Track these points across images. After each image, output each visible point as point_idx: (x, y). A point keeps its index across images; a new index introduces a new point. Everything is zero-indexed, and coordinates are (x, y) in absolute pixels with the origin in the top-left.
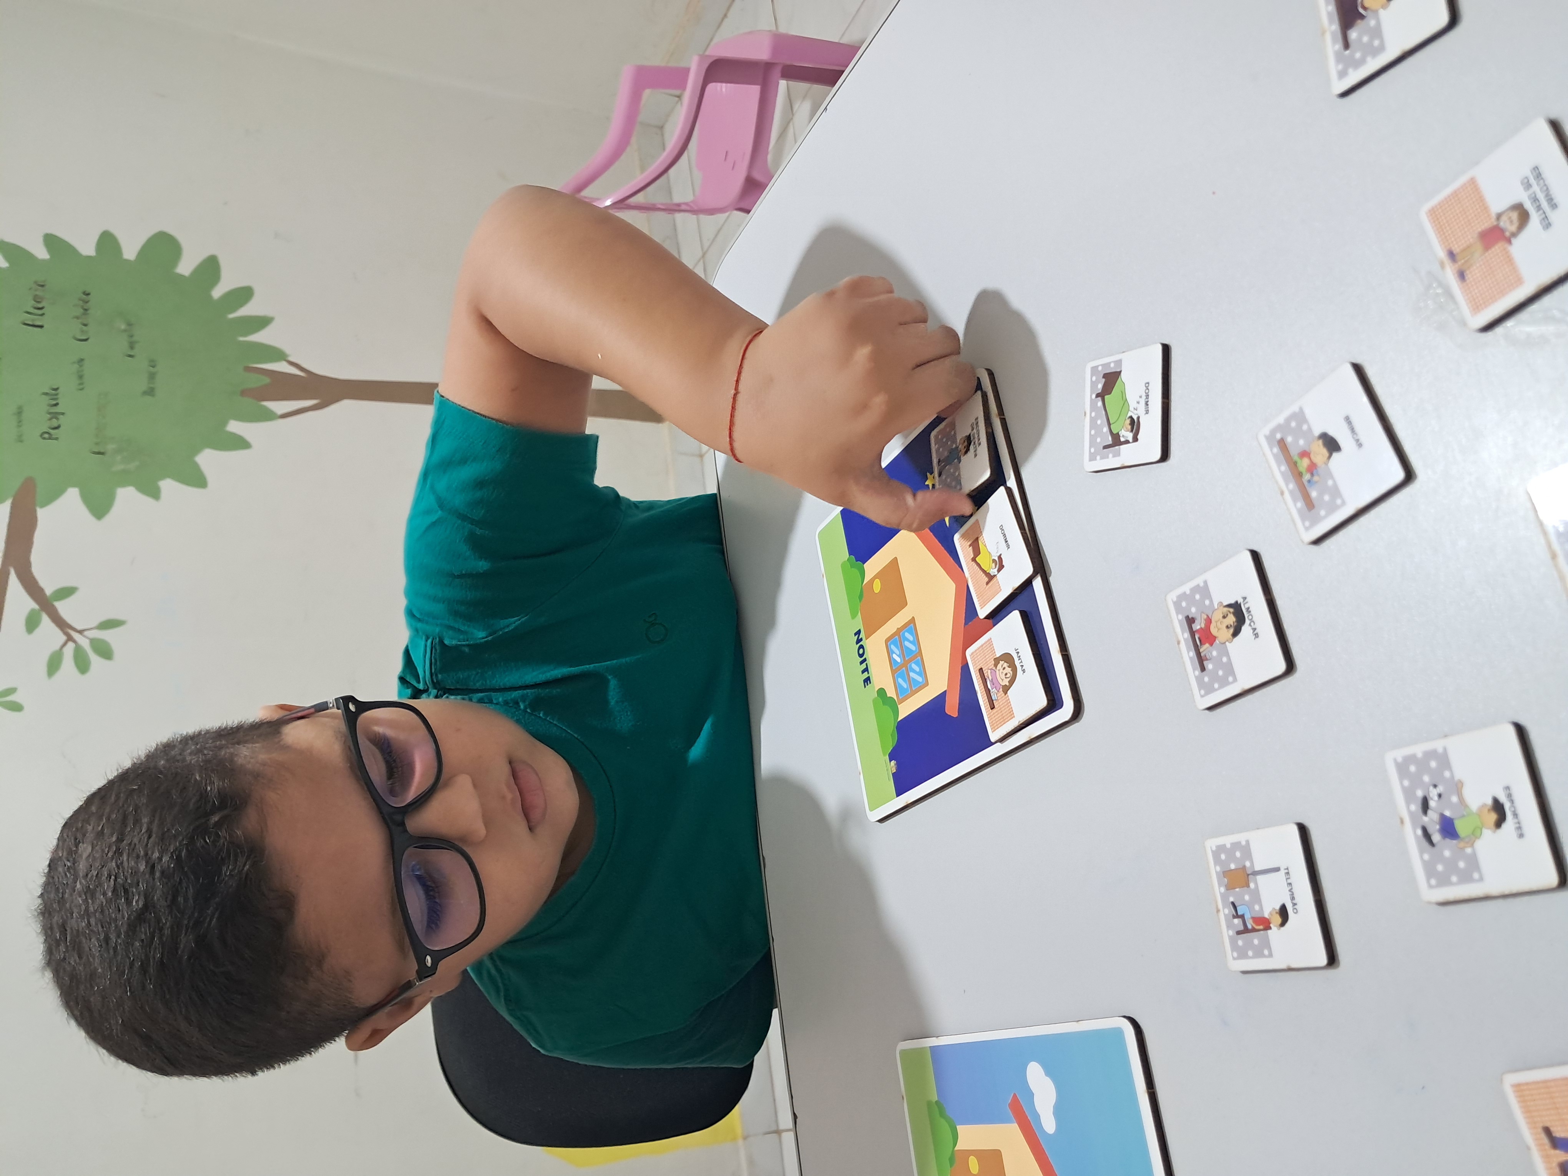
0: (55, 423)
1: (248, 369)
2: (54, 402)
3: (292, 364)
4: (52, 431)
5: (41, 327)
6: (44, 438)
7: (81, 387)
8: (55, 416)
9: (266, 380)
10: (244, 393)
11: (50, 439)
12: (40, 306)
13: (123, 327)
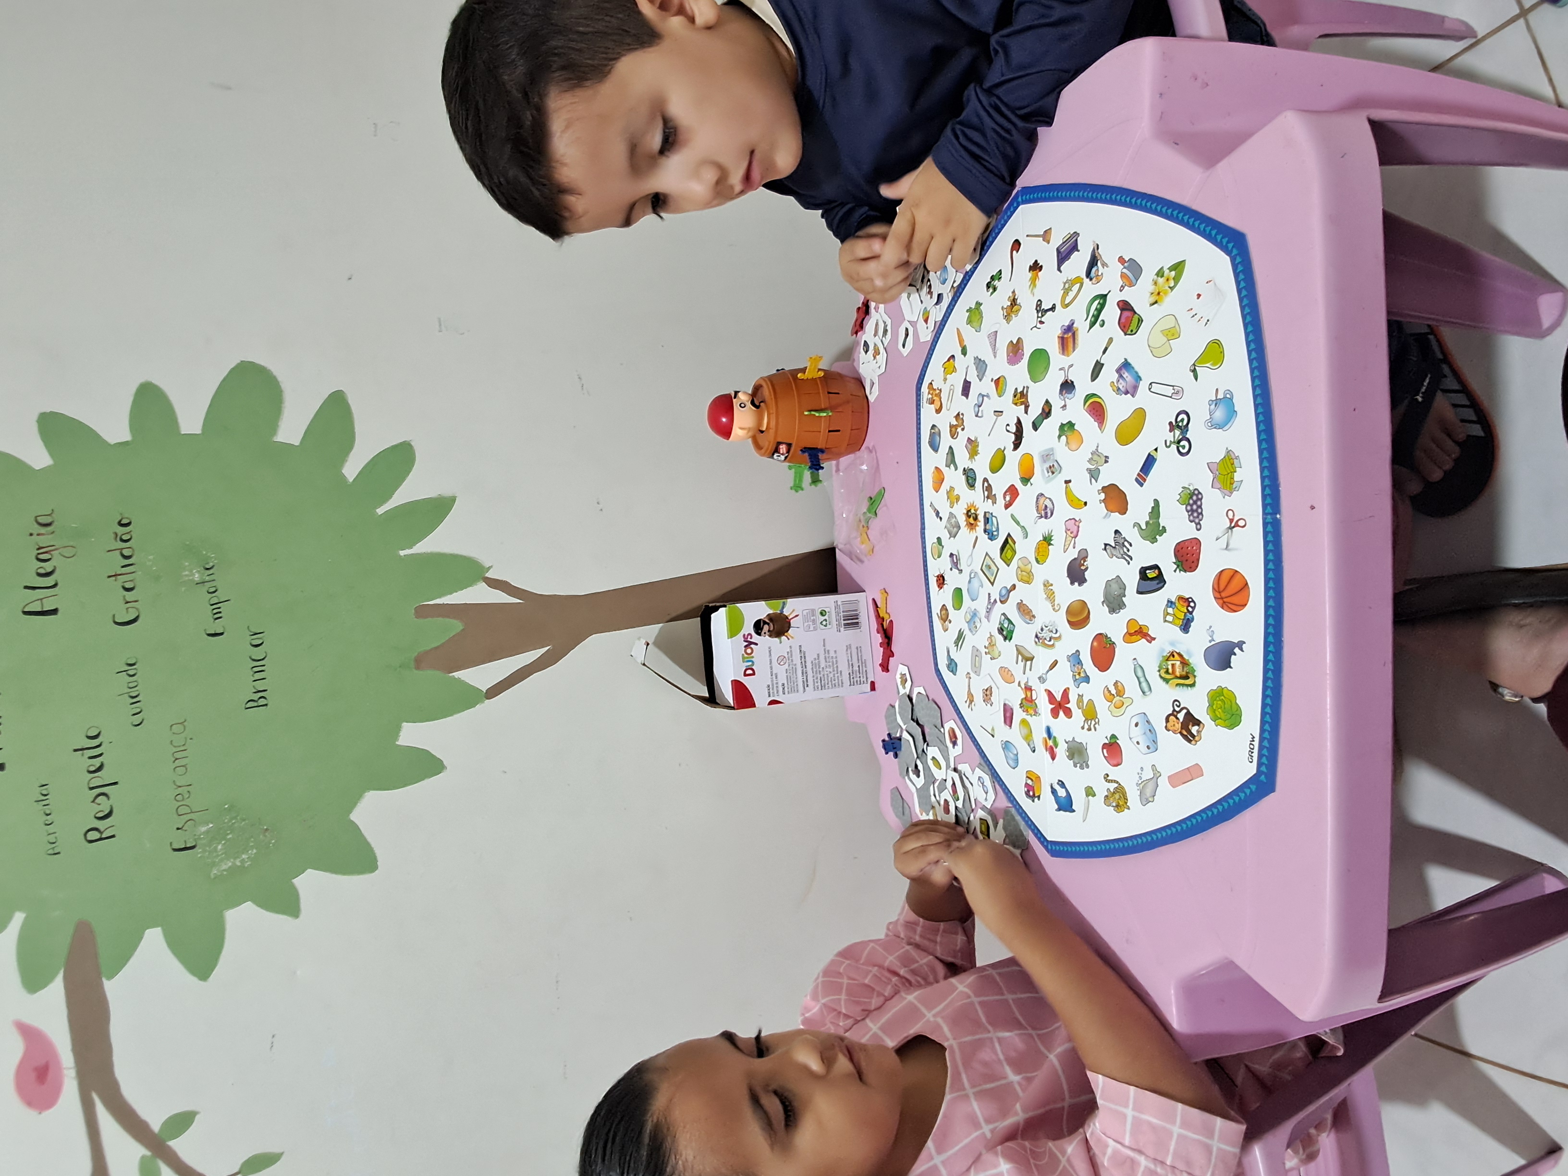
0: (104, 805)
1: (423, 612)
2: (97, 762)
3: (495, 584)
4: (101, 825)
5: (54, 612)
6: (91, 842)
7: (137, 719)
8: (100, 792)
9: (457, 626)
10: (420, 662)
11: (101, 839)
12: (48, 566)
13: (197, 577)
